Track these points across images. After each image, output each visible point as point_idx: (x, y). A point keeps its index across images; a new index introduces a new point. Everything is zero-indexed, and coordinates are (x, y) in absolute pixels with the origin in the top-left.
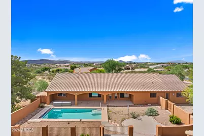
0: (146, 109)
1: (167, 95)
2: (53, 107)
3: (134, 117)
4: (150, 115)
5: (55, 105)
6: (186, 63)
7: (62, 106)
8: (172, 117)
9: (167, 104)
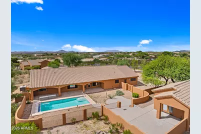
0: (115, 91)
1: (125, 80)
2: (40, 102)
3: (111, 98)
4: (120, 95)
5: (42, 99)
6: (121, 53)
7: (48, 99)
8: (133, 94)
9: (127, 86)
